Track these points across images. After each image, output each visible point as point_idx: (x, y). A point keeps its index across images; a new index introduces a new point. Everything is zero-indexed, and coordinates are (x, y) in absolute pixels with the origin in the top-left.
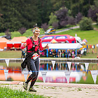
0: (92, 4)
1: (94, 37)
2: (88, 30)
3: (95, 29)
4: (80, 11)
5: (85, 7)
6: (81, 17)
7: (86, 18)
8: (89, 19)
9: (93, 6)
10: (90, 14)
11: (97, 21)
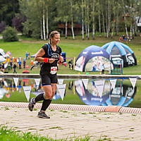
0: (17, 13)
1: (18, 49)
2: (12, 41)
3: (20, 40)
4: (3, 20)
5: (9, 15)
6: (4, 26)
7: (10, 28)
8: (14, 29)
9: (18, 14)
10: (14, 24)
11: (22, 32)
